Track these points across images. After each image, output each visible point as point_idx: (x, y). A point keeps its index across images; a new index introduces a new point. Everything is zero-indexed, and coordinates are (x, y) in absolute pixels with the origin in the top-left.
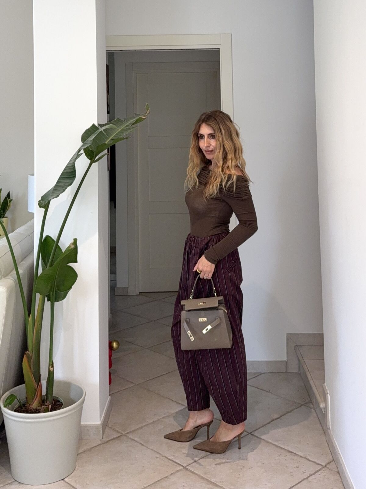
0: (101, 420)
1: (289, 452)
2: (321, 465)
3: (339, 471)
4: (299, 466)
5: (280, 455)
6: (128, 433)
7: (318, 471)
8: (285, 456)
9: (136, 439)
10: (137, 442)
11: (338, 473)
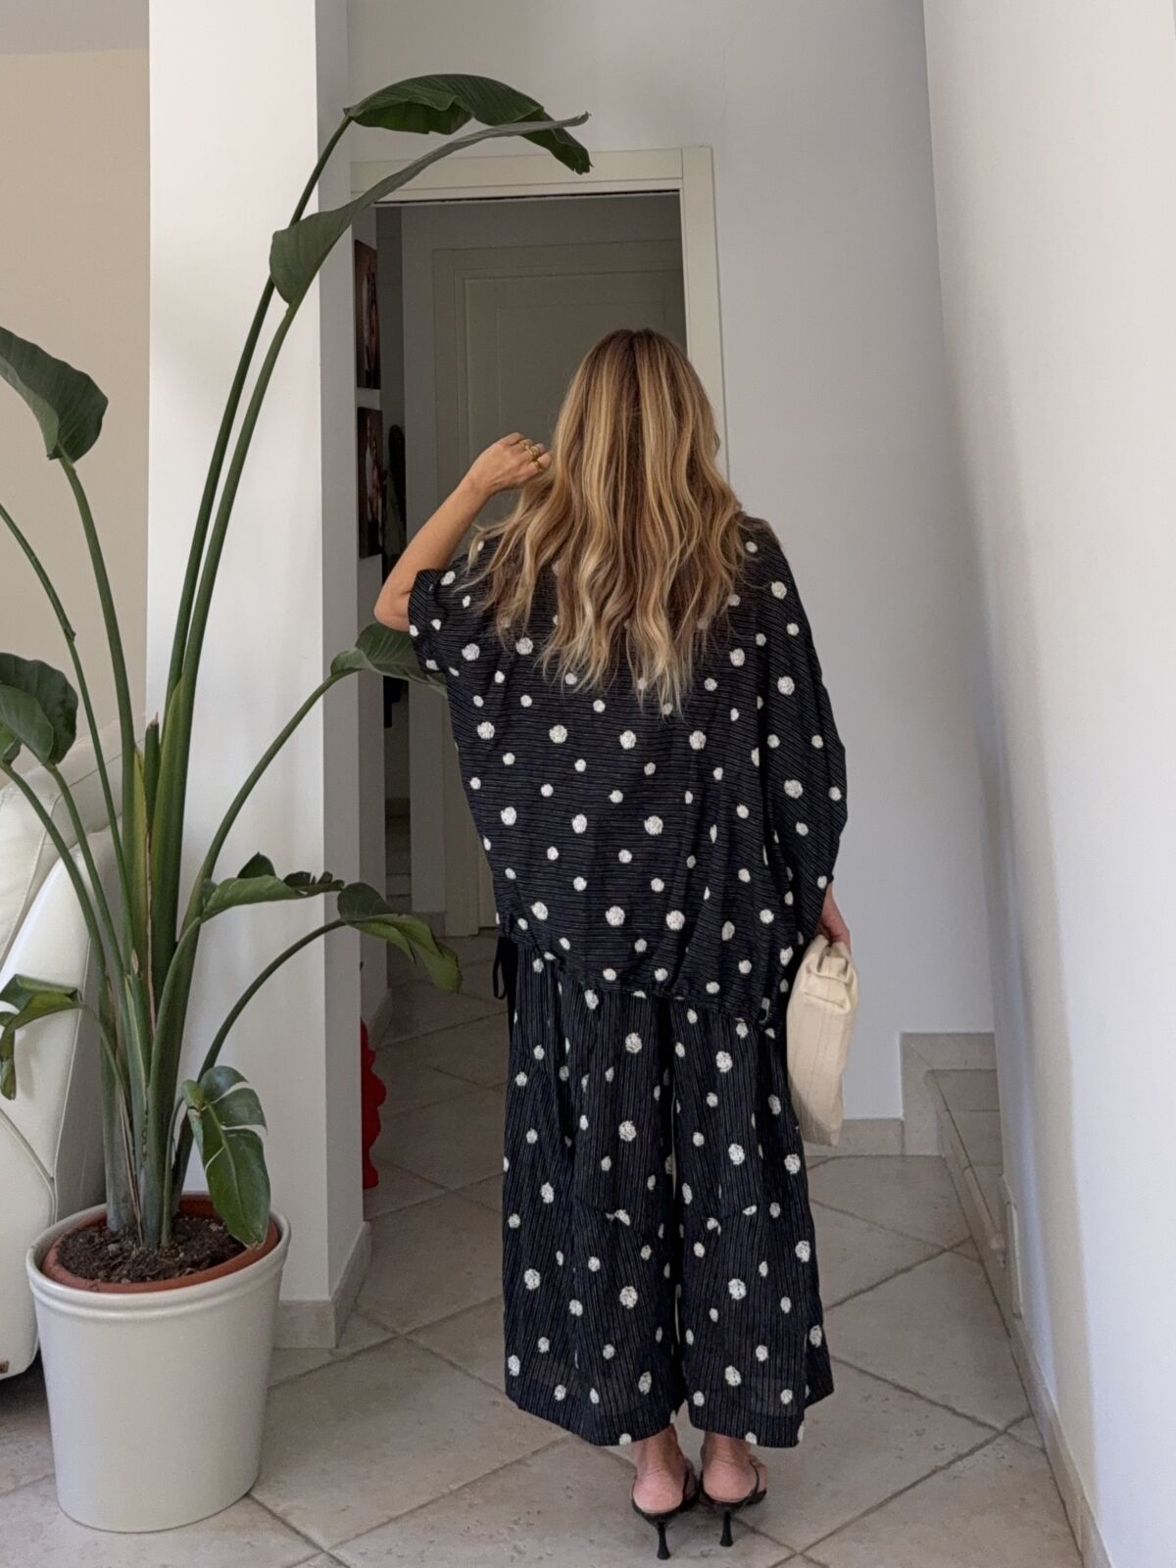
0: (333, 1292)
1: (899, 1387)
2: (991, 1427)
3: (1047, 1444)
4: (924, 1430)
5: (867, 1398)
6: (410, 1333)
7: (981, 1446)
8: (882, 1400)
9: (436, 1349)
10: (439, 1356)
11: (1043, 1450)
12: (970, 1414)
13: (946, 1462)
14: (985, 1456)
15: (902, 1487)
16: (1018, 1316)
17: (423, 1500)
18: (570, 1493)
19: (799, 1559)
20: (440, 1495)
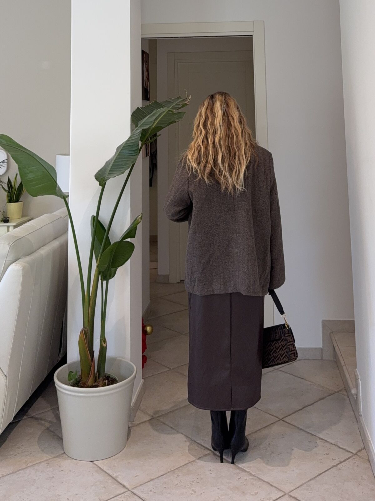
1: (320, 439)
2: (352, 453)
3: (370, 458)
4: (329, 453)
5: (310, 442)
6: (157, 417)
7: (348, 459)
8: (315, 443)
9: (166, 423)
10: (168, 425)
11: (369, 461)
12: (344, 448)
13: (336, 464)
14: (349, 462)
15: (321, 472)
16: (361, 415)
17: (162, 473)
18: (211, 473)
19: (287, 496)
20: (167, 472)
